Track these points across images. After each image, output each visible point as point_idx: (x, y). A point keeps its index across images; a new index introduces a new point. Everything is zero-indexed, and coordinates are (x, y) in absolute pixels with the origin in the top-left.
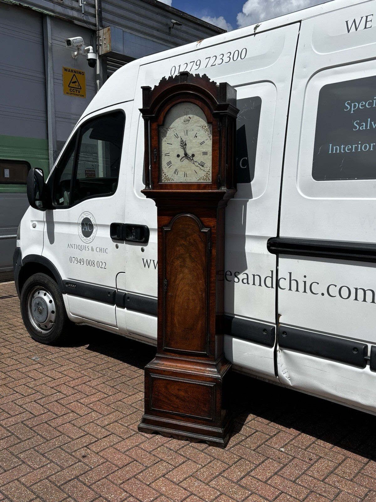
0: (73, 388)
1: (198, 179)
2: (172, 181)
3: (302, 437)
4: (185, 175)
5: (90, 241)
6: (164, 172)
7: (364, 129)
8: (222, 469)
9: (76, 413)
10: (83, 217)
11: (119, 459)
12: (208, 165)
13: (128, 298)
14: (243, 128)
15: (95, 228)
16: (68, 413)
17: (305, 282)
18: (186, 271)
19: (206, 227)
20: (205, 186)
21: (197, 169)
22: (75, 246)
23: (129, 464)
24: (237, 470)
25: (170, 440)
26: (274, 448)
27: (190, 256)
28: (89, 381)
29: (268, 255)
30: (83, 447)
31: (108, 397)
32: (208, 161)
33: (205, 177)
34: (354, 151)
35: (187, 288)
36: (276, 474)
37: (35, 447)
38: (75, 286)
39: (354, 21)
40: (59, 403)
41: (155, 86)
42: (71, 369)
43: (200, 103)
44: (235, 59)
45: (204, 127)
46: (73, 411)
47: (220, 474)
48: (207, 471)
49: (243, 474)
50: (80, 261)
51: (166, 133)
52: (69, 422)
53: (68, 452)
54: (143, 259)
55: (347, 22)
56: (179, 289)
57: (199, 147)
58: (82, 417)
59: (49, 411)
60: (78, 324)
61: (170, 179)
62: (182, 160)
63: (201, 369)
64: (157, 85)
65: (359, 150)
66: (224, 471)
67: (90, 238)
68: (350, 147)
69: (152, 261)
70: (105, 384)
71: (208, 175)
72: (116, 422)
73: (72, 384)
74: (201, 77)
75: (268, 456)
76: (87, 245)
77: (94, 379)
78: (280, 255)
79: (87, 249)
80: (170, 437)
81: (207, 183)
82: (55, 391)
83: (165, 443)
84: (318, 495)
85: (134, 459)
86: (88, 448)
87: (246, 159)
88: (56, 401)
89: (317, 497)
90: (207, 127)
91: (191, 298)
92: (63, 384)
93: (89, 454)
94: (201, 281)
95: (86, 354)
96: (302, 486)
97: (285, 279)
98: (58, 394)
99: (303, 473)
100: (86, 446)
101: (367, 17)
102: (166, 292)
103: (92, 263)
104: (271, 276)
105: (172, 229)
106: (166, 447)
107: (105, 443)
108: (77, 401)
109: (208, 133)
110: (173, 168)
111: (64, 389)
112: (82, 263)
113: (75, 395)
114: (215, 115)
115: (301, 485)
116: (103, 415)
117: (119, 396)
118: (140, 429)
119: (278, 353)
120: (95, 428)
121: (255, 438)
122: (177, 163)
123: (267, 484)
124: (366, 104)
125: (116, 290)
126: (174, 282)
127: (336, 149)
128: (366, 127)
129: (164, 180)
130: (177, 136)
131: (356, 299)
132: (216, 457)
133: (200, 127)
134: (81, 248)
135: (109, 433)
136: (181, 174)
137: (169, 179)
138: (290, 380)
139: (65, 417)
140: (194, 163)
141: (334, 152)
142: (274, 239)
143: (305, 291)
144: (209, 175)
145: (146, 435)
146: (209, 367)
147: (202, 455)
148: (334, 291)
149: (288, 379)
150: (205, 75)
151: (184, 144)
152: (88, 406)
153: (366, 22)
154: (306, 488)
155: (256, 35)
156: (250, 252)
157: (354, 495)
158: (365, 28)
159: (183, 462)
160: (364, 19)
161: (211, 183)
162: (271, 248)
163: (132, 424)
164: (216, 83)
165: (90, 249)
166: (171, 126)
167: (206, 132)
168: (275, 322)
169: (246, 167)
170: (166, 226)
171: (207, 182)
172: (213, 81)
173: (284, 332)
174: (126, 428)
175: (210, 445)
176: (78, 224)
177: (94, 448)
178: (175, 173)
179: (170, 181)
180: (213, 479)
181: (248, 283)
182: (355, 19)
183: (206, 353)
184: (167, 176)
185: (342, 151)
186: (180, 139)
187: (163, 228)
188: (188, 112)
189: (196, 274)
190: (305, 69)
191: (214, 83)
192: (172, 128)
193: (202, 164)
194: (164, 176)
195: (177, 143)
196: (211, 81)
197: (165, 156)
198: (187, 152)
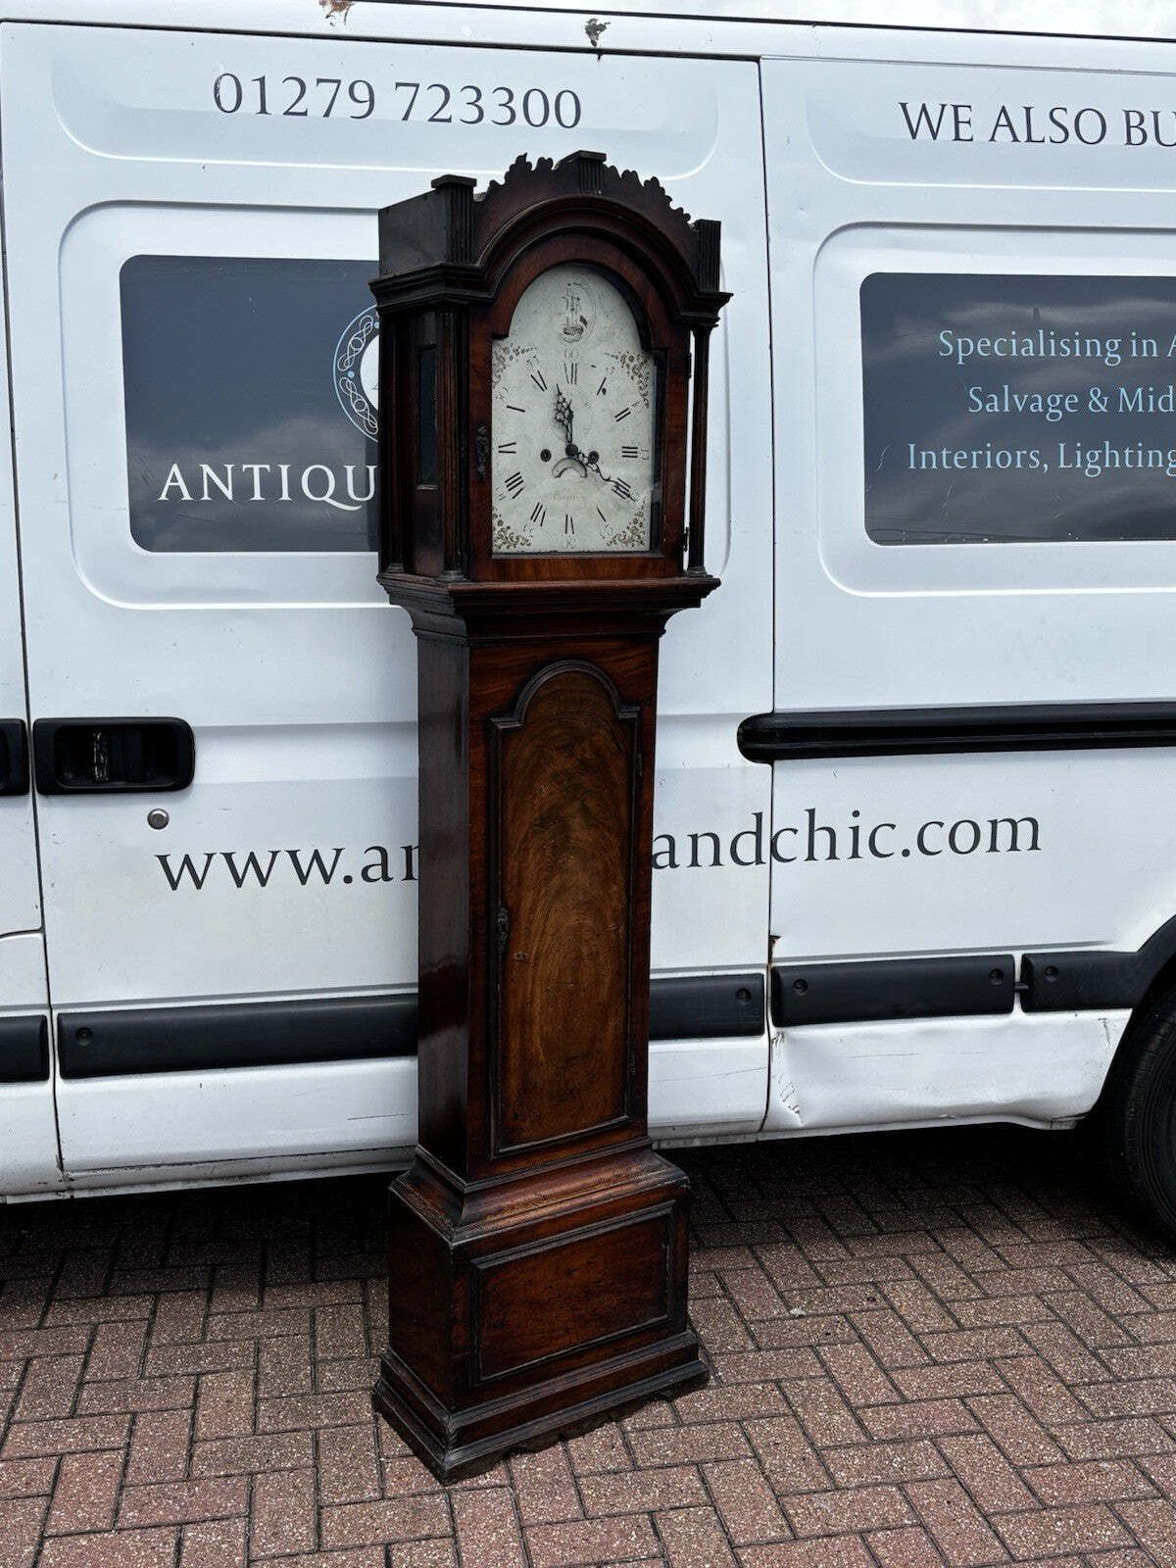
1: (609, 539)
2: (526, 549)
3: (771, 1261)
4: (569, 524)
6: (499, 513)
7: (996, 410)
8: (797, 1434)
12: (640, 492)
17: (856, 830)
18: (572, 861)
19: (629, 703)
20: (644, 565)
21: (606, 506)
24: (820, 1414)
26: (781, 1319)
27: (585, 810)
29: (744, 770)
31: (128, 1454)
32: (641, 479)
34: (974, 466)
35: (573, 919)
36: (884, 1370)
39: (924, 108)
41: (493, 183)
44: (534, 118)
45: (627, 361)
47: (813, 1447)
48: (781, 1460)
49: (845, 1414)
51: (501, 366)
54: (163, 859)
55: (904, 106)
57: (612, 427)
61: (518, 538)
62: (556, 472)
63: (619, 1176)
64: (501, 179)
65: (989, 466)
66: (806, 1434)
68: (965, 456)
69: (219, 860)
70: (23, 1421)
71: (638, 526)
72: (321, 1507)
74: (643, 184)
75: (805, 1342)
78: (777, 763)
80: (553, 1443)
81: (648, 555)
83: (571, 1467)
84: (1009, 1361)
90: (635, 362)
91: (585, 951)
94: (615, 888)
97: (795, 831)
99: (915, 1336)
101: (956, 108)
104: (755, 830)
105: (525, 720)
109: (642, 382)
110: (529, 499)
114: (679, 326)
116: (240, 1516)
117: (162, 1429)
118: (446, 1476)
119: (774, 1044)
122: (542, 483)
124: (993, 344)
126: (533, 908)
127: (929, 457)
128: (1001, 405)
129: (500, 546)
130: (542, 386)
131: (993, 848)
132: (732, 1416)
133: (617, 357)
135: (376, 1553)
136: (554, 522)
137: (514, 539)
138: (798, 1112)
141: (924, 466)
143: (855, 855)
144: (641, 525)
146: (635, 1160)
148: (936, 839)
149: (793, 1113)
150: (655, 180)
151: (566, 415)
152: (125, 1524)
153: (957, 122)
155: (604, 57)
156: (682, 767)
158: (957, 138)
160: (950, 112)
161: (660, 555)
162: (749, 745)
163: (382, 1480)
164: (688, 217)
166: (522, 344)
167: (632, 378)
168: (765, 961)
170: (507, 712)
171: (637, 549)
172: (681, 209)
173: (799, 983)
174: (387, 1503)
178: (534, 517)
179: (519, 548)
181: (673, 864)
182: (924, 105)
183: (625, 1117)
184: (508, 528)
185: (946, 467)
186: (550, 393)
187: (493, 720)
188: (578, 299)
189: (600, 867)
190: (802, 213)
191: (681, 216)
192: (523, 352)
193: (622, 489)
194: (498, 528)
195: (541, 410)
196: (674, 206)
197: (500, 452)
198: (576, 441)
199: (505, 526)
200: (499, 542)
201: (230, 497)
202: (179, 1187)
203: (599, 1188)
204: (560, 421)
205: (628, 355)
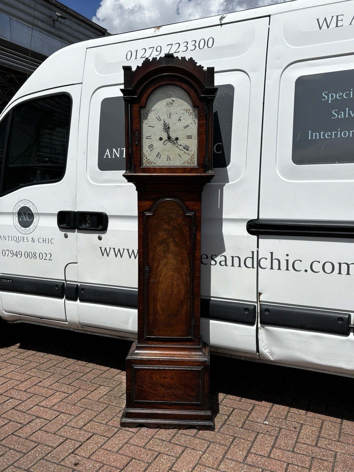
0: (25, 391)
1: (182, 162)
2: (154, 165)
3: (276, 408)
4: (169, 158)
5: (30, 232)
6: (146, 155)
7: (343, 117)
8: (224, 452)
9: (42, 418)
10: (20, 206)
11: (115, 460)
12: (193, 149)
13: (83, 289)
14: (217, 113)
15: (36, 217)
16: (34, 420)
17: (287, 261)
18: (170, 256)
19: (191, 211)
20: (191, 170)
21: (181, 153)
22: (10, 238)
23: (129, 463)
24: (237, 450)
25: (158, 431)
26: (259, 423)
27: (174, 241)
28: (40, 382)
30: (69, 455)
31: (69, 396)
32: (193, 145)
33: (189, 161)
34: (333, 137)
35: (171, 273)
36: (273, 447)
37: (14, 463)
38: (10, 281)
39: (325, 19)
40: (17, 410)
41: (138, 67)
42: (13, 371)
43: (186, 87)
45: (188, 111)
46: (38, 417)
47: (224, 457)
48: (210, 456)
49: (245, 453)
50: (16, 254)
51: (147, 115)
52: (39, 429)
53: (55, 463)
54: (101, 248)
55: (318, 20)
56: (163, 275)
57: (183, 130)
58: (52, 422)
59: (11, 421)
60: (11, 323)
61: (152, 162)
62: (164, 144)
63: (186, 354)
64: (140, 65)
65: (339, 137)
66: (226, 453)
67: (30, 229)
68: (330, 134)
69: (112, 249)
70: (59, 382)
71: (192, 159)
72: (91, 421)
73: (23, 387)
74: (187, 60)
75: (258, 431)
76: (26, 236)
77: (45, 379)
78: (260, 236)
79: (26, 240)
80: (157, 428)
81: (193, 167)
82: (6, 397)
83: (154, 435)
84: (320, 460)
85: (131, 457)
86: (76, 454)
87: (220, 144)
88: (13, 408)
89: (320, 463)
90: (191, 111)
91: (175, 283)
92: (11, 389)
93: (80, 461)
94: (186, 266)
95: (21, 353)
96: (302, 454)
97: (266, 259)
98: (11, 400)
99: (296, 442)
100: (72, 453)
101: (337, 16)
102: (148, 279)
103: (33, 255)
104: (251, 257)
105: (154, 214)
106: (158, 439)
107: (91, 446)
108: (37, 405)
109: (193, 117)
110: (155, 153)
111: (14, 393)
112: (19, 256)
113: (32, 399)
114: (202, 99)
115: (300, 454)
116: (74, 416)
117: (81, 393)
118: (123, 425)
119: (259, 330)
120: (72, 431)
121: (236, 415)
122: (158, 146)
123: (271, 458)
124: (343, 94)
125: (65, 282)
126: (157, 268)
127: (316, 135)
128: (345, 115)
129: (145, 164)
130: (159, 119)
131: (340, 273)
132: (211, 440)
133: (184, 110)
134: (17, 240)
135: (90, 435)
136: (164, 157)
137: (151, 162)
138: (271, 355)
139: (32, 424)
140: (178, 147)
141: (314, 138)
142: (253, 221)
143: (287, 269)
144: (194, 158)
145: (130, 429)
146: (194, 351)
147: (197, 441)
148: (317, 267)
149: (269, 354)
150: (191, 58)
151: (167, 127)
152: (53, 408)
153: (337, 21)
154: (306, 455)
155: (223, 26)
156: (229, 235)
157: (349, 454)
158: (337, 26)
159: (183, 452)
160: (335, 18)
161: (197, 167)
162: (251, 229)
163: (110, 420)
164: (203, 67)
165: (30, 240)
166: (153, 109)
167: (190, 116)
168: (256, 301)
169: (221, 152)
170: (149, 210)
171: (192, 165)
172: (200, 65)
173: (267, 310)
174: (105, 425)
175: (199, 430)
176: (13, 213)
177: (81, 452)
178: (157, 156)
179: (152, 165)
180: (220, 463)
181: (226, 265)
182: (325, 17)
183: (191, 337)
184: (149, 159)
185: (322, 138)
186: (162, 122)
187: (145, 212)
188: (171, 95)
189: (180, 259)
190: (278, 61)
191: (201, 67)
192: (154, 111)
193: (186, 148)
194: (146, 159)
195: (160, 126)
196: (198, 65)
197: (146, 139)
198: (170, 135)
199: (148, 159)
200: (146, 163)
201: (118, 157)
202: (108, 336)
203: (178, 356)
204: (165, 129)
205: (188, 109)
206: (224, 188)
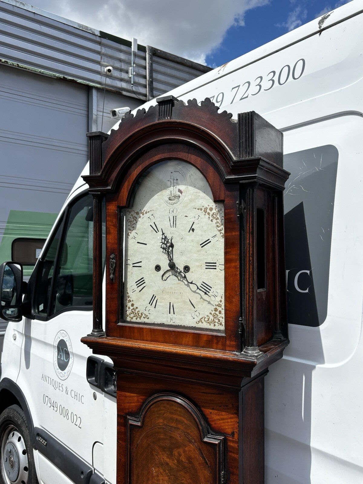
1: (197, 319)
2: (146, 321)
4: (171, 308)
5: (65, 378)
6: (131, 300)
10: (59, 338)
12: (218, 291)
14: (299, 210)
15: (71, 358)
19: (216, 433)
20: (211, 340)
21: (195, 299)
22: (50, 379)
32: (217, 283)
38: (45, 443)
43: (199, 161)
44: (282, 81)
45: (208, 211)
50: (53, 405)
51: (135, 222)
57: (198, 251)
61: (142, 314)
62: (164, 278)
64: (117, 128)
67: (65, 373)
71: (217, 313)
74: (200, 104)
76: (62, 382)
79: (61, 388)
81: (215, 334)
87: (307, 273)
90: (214, 211)
103: (66, 413)
105: (143, 423)
109: (218, 222)
110: (148, 294)
112: (55, 408)
122: (155, 283)
125: (93, 469)
129: (130, 317)
130: (155, 228)
133: (201, 209)
134: (55, 385)
136: (163, 305)
137: (140, 314)
140: (188, 286)
144: (220, 312)
150: (208, 100)
151: (168, 245)
155: (323, 33)
161: (224, 335)
164: (231, 115)
165: (64, 389)
166: (146, 209)
167: (212, 221)
169: (307, 291)
171: (214, 329)
172: (225, 112)
176: (54, 347)
178: (151, 303)
179: (143, 320)
184: (137, 308)
186: (160, 235)
187: (128, 417)
188: (177, 180)
192: (146, 213)
193: (206, 289)
194: (131, 308)
195: (156, 242)
196: (220, 111)
197: (133, 266)
198: (175, 261)
199: (135, 307)
200: (132, 315)
205: (209, 208)
206: (314, 373)
